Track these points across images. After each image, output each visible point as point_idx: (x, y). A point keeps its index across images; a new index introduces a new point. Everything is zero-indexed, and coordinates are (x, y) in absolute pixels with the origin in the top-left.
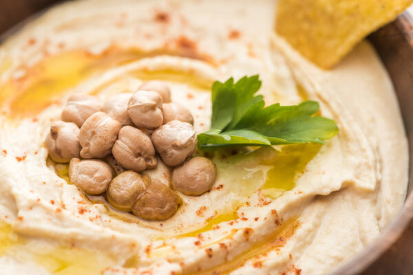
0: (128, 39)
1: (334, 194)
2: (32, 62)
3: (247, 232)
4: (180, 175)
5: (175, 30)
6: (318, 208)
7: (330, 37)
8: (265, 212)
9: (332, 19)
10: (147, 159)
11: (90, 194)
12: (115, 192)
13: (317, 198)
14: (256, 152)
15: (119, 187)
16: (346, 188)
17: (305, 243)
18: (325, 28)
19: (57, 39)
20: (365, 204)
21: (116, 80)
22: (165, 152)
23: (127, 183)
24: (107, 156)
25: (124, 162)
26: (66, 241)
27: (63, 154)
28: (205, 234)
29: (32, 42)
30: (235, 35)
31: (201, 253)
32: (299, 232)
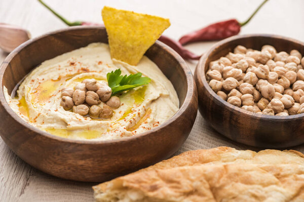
0: (64, 73)
1: (158, 98)
2: (36, 87)
3: (139, 114)
4: (109, 103)
5: (78, 67)
6: (154, 104)
7: (134, 55)
8: (140, 108)
9: (133, 49)
10: (98, 100)
11: (84, 116)
12: (93, 112)
13: (153, 101)
14: (127, 92)
15: (93, 110)
16: (161, 96)
17: (155, 115)
18: (131, 53)
19: (40, 78)
20: (168, 100)
21: (70, 84)
22: (103, 96)
23: (95, 109)
24: (85, 102)
25: (92, 103)
26: (86, 128)
27: (69, 106)
28: (126, 118)
29: (33, 81)
30: (100, 63)
31: (129, 123)
32: (153, 112)
